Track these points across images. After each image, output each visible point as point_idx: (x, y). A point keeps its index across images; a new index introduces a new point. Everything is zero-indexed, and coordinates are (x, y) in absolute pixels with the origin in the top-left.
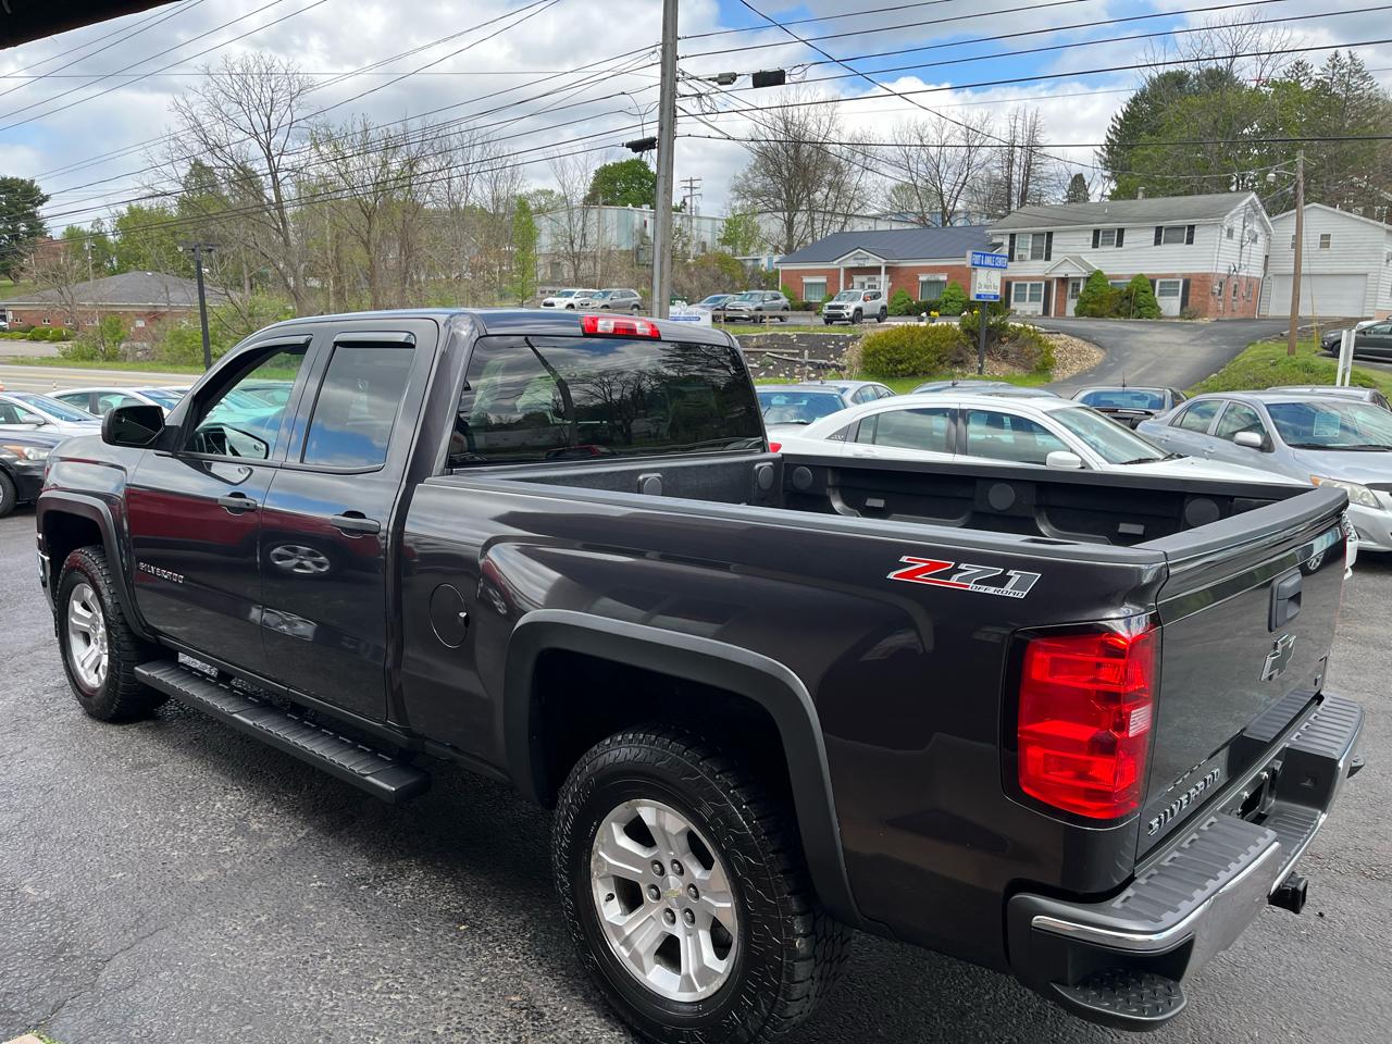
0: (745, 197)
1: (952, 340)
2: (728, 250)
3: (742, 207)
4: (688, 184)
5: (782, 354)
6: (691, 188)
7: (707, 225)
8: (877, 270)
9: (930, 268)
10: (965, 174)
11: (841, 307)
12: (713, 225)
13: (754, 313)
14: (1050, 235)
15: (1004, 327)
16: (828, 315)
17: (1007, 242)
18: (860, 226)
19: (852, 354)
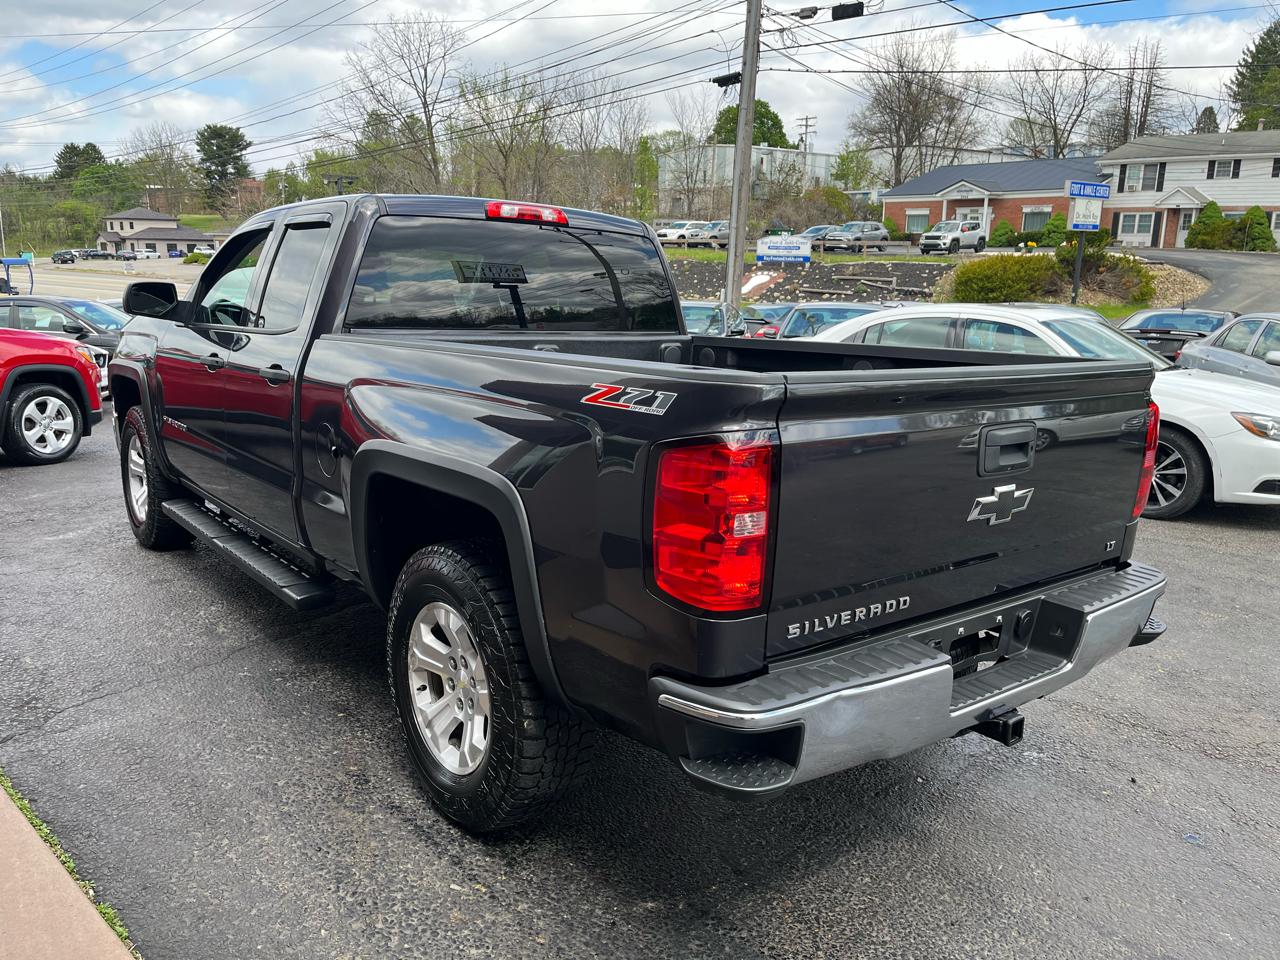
0: (861, 134)
1: (1046, 269)
2: (840, 185)
3: (857, 145)
4: (804, 123)
5: (877, 281)
6: (807, 126)
7: (821, 161)
8: (979, 202)
9: (1032, 200)
10: (1081, 106)
11: (938, 238)
12: (827, 162)
13: (852, 243)
14: (1163, 165)
15: (1103, 257)
16: (925, 245)
17: (1117, 172)
18: (968, 160)
19: (946, 281)
